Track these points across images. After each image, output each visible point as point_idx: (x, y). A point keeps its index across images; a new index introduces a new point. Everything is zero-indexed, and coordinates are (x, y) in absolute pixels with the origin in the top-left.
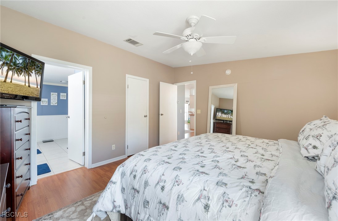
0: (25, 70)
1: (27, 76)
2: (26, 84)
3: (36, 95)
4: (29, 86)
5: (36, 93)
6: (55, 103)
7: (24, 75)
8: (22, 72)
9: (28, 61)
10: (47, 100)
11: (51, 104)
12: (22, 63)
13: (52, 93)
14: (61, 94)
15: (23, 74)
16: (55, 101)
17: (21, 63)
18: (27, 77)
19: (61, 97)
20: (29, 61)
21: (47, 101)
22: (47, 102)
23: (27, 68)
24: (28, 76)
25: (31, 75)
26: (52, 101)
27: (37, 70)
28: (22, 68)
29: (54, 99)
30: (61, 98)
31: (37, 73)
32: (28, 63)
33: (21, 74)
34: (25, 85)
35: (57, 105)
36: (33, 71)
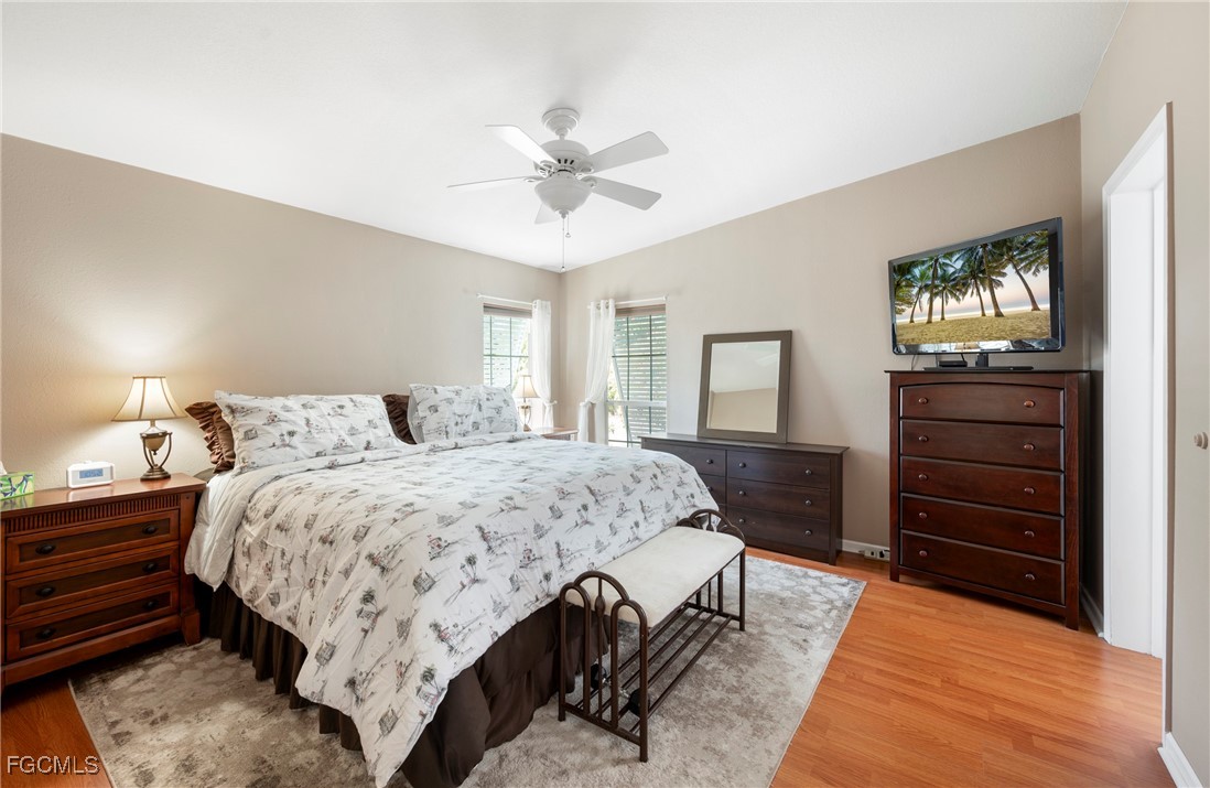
0: (975, 277)
1: (985, 290)
2: (986, 312)
3: (1033, 332)
4: (999, 314)
5: (1033, 328)
7: (975, 291)
8: (969, 286)
9: (980, 253)
12: (963, 266)
15: (970, 291)
17: (962, 269)
18: (986, 295)
20: (984, 250)
23: (983, 272)
24: (988, 292)
25: (1000, 284)
27: (1022, 260)
28: (966, 278)
31: (1025, 266)
32: (982, 257)
33: (965, 294)
34: (984, 315)
36: (1009, 269)
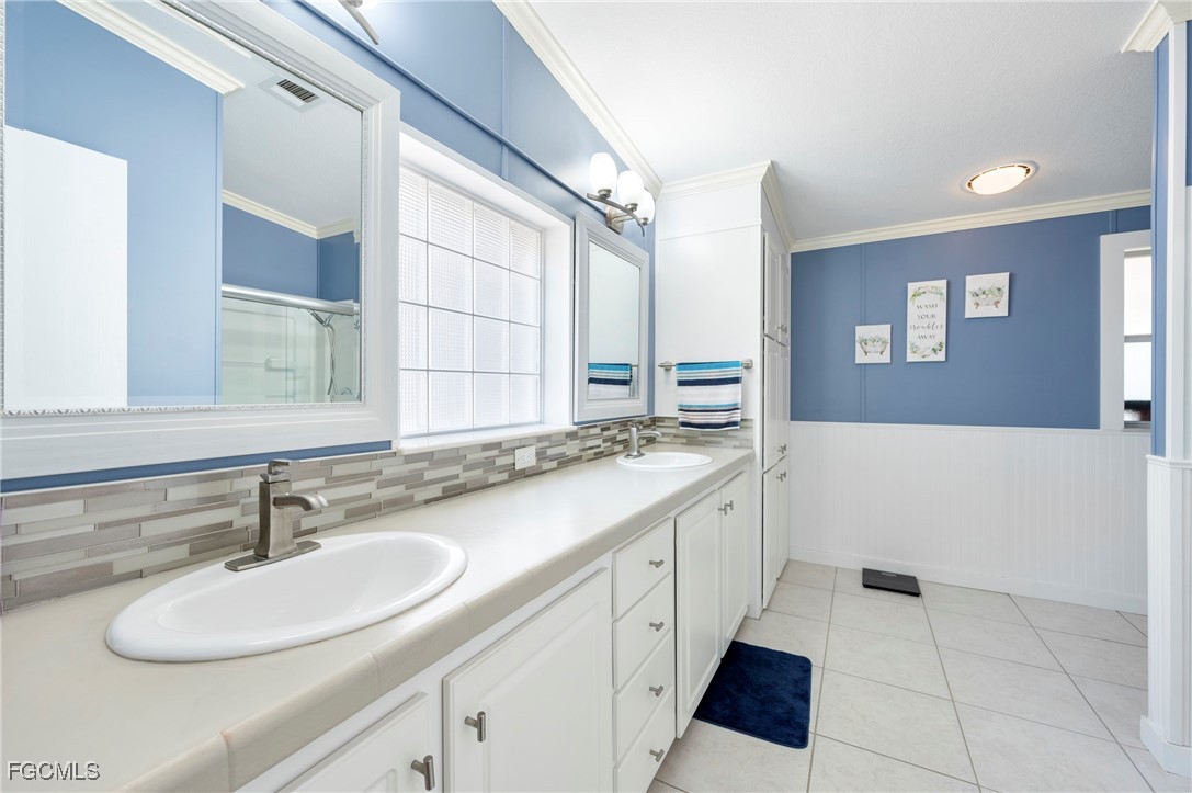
6: (933, 344)
10: (884, 331)
11: (911, 358)
13: (912, 287)
14: (973, 283)
16: (930, 332)
19: (969, 301)
21: (887, 336)
22: (884, 343)
26: (911, 336)
29: (925, 322)
30: (971, 311)
35: (941, 356)
